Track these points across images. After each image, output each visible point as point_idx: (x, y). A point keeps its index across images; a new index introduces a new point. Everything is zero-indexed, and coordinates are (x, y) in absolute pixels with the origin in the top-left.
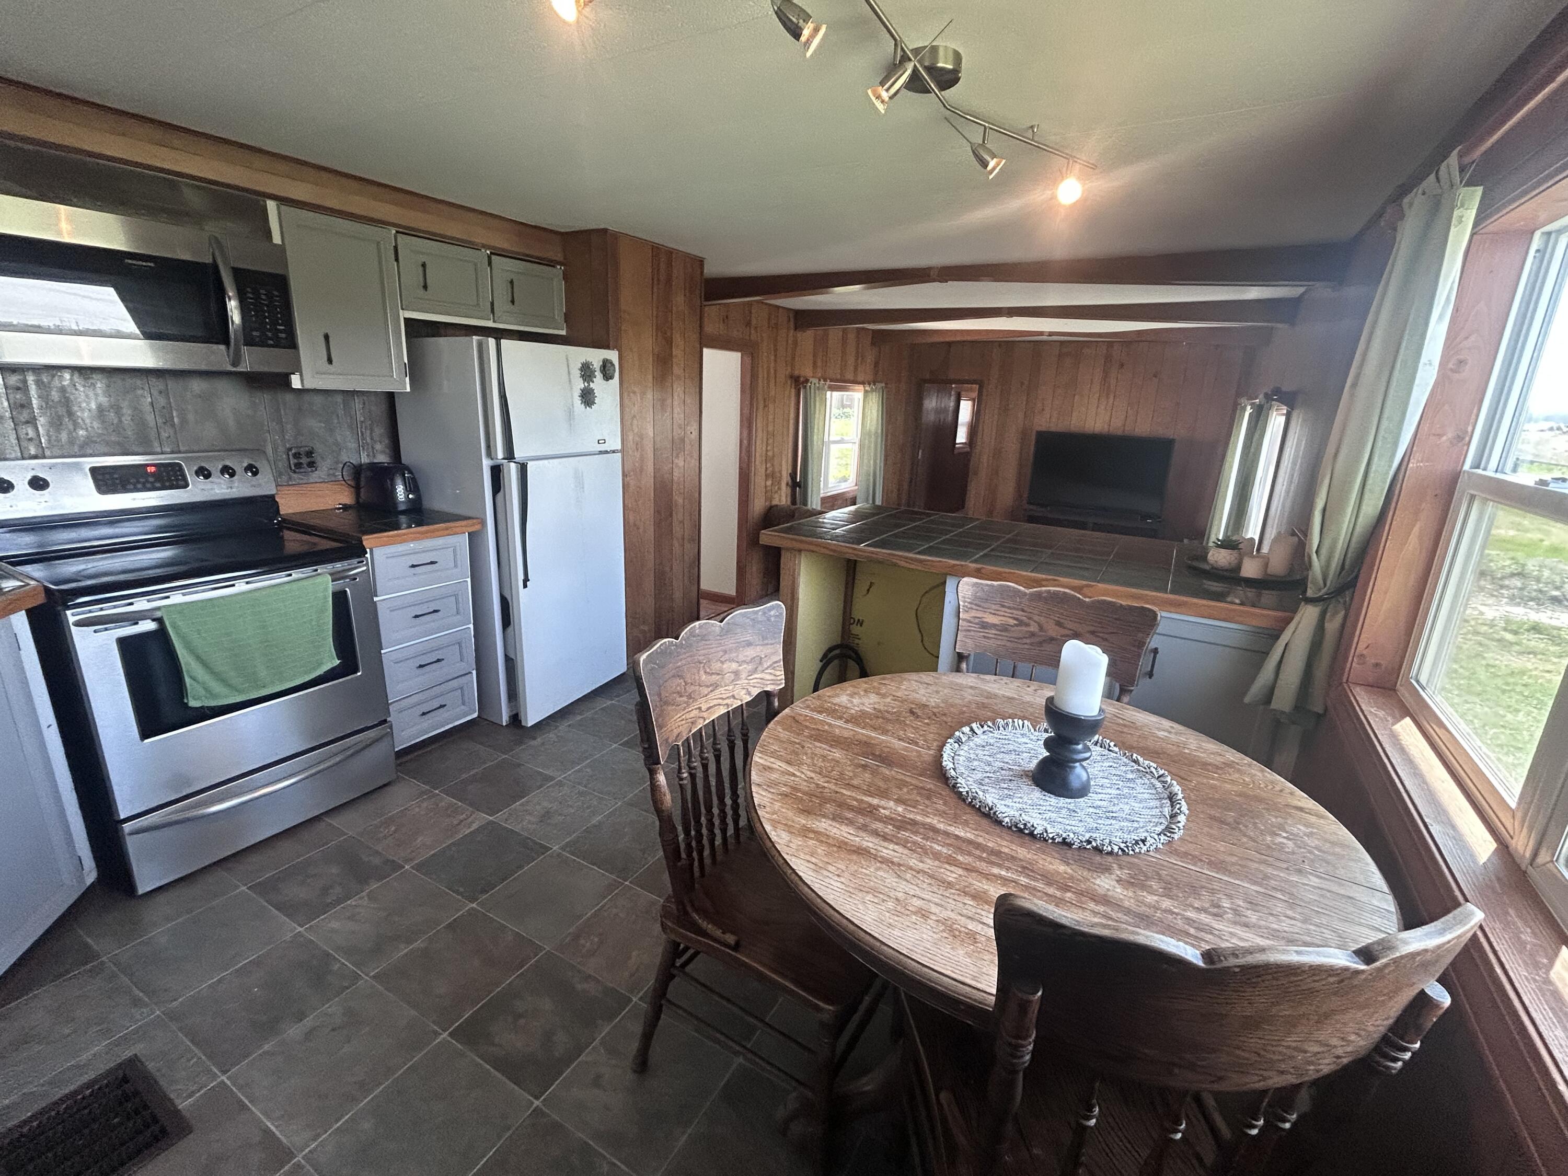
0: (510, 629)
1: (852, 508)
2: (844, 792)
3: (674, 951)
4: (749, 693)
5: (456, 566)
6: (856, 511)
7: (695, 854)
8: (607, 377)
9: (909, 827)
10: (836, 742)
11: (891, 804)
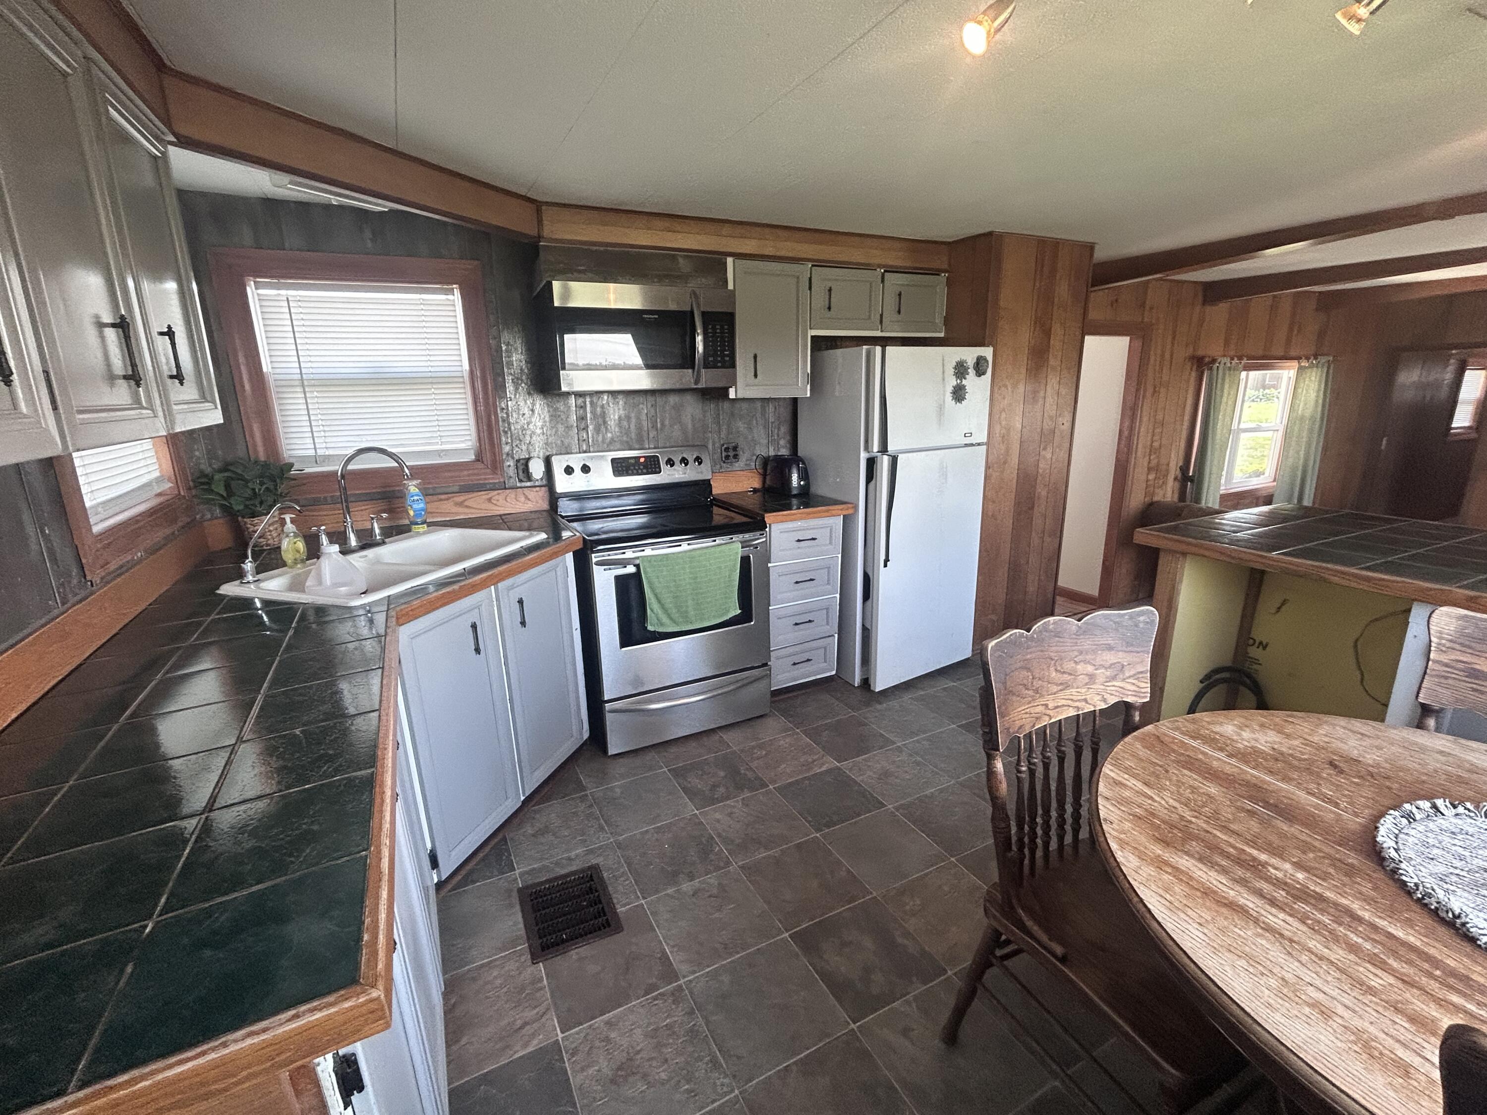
0: (869, 603)
1: (1265, 509)
2: (1218, 834)
3: (995, 940)
4: (1105, 700)
5: (831, 543)
6: (1271, 512)
7: (1026, 851)
8: (980, 372)
9: (1313, 901)
10: (1214, 775)
11: (1287, 866)
